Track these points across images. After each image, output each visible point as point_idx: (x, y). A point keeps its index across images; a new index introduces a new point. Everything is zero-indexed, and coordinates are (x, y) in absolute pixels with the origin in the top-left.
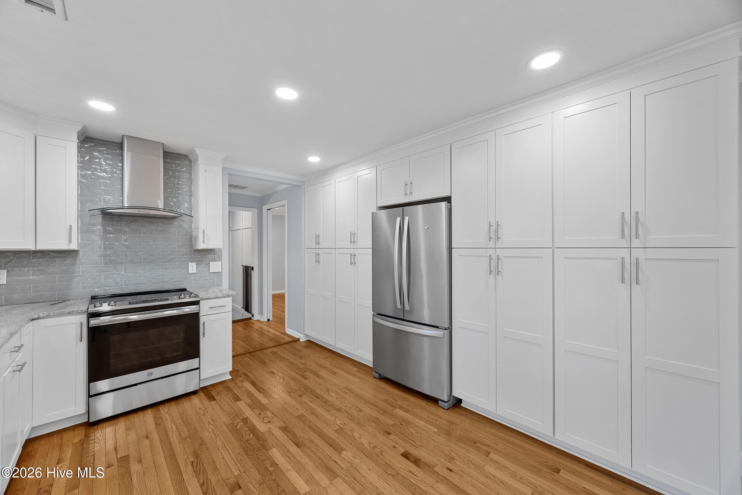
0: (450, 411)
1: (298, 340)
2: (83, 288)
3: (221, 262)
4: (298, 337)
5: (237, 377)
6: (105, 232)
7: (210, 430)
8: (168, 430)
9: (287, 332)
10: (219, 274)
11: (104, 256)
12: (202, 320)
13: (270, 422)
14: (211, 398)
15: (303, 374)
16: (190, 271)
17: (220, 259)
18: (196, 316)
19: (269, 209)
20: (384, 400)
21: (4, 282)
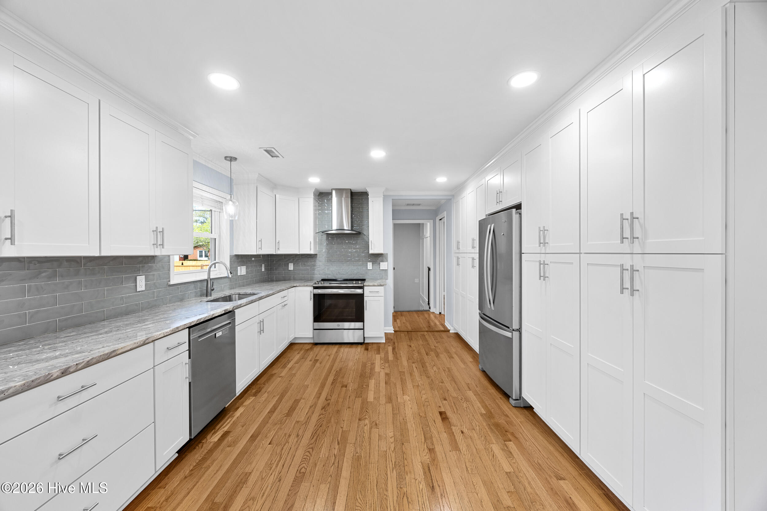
0: (516, 409)
1: (449, 331)
3: (387, 262)
4: (449, 329)
5: (388, 343)
7: (354, 362)
8: (338, 356)
9: (445, 324)
10: (386, 271)
11: (327, 257)
12: (365, 299)
13: (383, 368)
14: (367, 349)
15: (428, 352)
16: (369, 268)
17: (387, 261)
18: (362, 296)
19: (441, 220)
20: (468, 384)
21: (292, 269)
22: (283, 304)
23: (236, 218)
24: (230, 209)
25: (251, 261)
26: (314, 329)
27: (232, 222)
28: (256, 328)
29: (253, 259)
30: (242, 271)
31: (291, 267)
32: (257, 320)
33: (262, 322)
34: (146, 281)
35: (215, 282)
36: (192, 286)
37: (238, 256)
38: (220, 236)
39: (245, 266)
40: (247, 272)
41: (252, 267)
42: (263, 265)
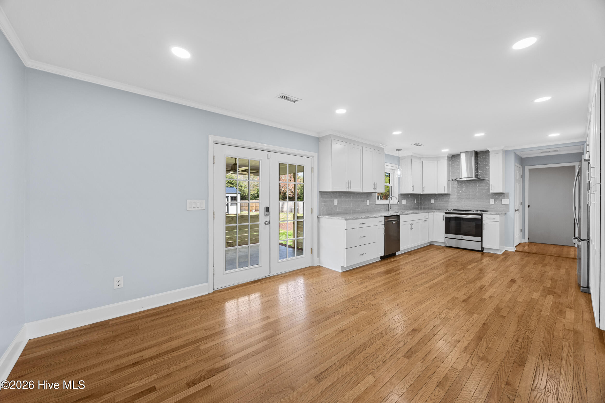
2: (452, 206)
3: (508, 199)
5: (504, 255)
6: (458, 187)
10: (507, 205)
11: (458, 196)
12: (483, 222)
14: (484, 256)
16: (491, 203)
18: (481, 220)
21: (433, 203)
22: (425, 220)
23: (401, 177)
24: (399, 172)
25: (409, 197)
26: (445, 238)
27: (399, 178)
28: (409, 227)
29: (409, 196)
30: (404, 202)
31: (433, 201)
32: (410, 223)
33: (412, 225)
34: (370, 202)
35: (392, 205)
36: (383, 206)
37: (402, 194)
38: (393, 185)
39: (405, 200)
40: (406, 203)
41: (409, 201)
42: (415, 200)
